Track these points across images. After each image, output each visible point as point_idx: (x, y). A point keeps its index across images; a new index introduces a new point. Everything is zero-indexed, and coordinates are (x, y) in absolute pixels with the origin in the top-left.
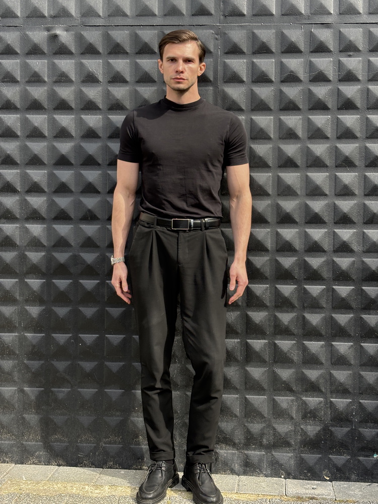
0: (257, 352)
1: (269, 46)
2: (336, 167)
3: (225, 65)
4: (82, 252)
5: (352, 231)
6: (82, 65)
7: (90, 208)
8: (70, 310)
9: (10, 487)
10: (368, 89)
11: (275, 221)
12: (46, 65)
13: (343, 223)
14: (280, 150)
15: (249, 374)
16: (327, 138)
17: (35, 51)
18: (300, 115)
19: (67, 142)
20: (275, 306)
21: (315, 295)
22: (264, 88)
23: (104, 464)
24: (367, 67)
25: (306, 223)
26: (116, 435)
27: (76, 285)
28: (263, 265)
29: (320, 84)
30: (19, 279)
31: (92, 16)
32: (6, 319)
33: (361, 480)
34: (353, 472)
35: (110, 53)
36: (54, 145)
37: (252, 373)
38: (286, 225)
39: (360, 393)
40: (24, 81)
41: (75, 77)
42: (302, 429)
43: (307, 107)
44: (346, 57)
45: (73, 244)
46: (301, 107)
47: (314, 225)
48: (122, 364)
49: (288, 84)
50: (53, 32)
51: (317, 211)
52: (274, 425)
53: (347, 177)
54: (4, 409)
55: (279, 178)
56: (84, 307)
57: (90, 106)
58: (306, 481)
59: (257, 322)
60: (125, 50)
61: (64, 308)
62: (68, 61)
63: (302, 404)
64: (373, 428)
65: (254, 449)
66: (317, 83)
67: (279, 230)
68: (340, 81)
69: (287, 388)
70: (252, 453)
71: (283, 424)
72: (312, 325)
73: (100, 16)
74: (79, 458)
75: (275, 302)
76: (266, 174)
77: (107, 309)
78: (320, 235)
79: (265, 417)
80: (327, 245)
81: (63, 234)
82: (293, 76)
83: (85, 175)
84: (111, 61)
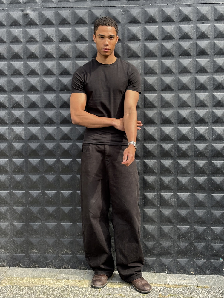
0: (150, 200)
1: (155, 18)
2: (196, 90)
3: (128, 30)
4: (46, 143)
5: (206, 128)
6: (43, 31)
7: (50, 116)
8: (39, 177)
9: (7, 281)
10: (214, 43)
11: (160, 123)
12: (22, 32)
13: (200, 123)
14: (162, 80)
15: (146, 212)
16: (190, 73)
17: (15, 24)
18: (174, 59)
19: (35, 78)
20: (161, 173)
21: (184, 166)
22: (152, 43)
23: (61, 266)
24: (213, 30)
25: (178, 123)
26: (68, 249)
27: (43, 162)
28: (153, 149)
29: (185, 40)
30: (9, 159)
31: (48, 2)
32: (2, 182)
33: (213, 273)
34: (208, 269)
35: (60, 24)
36: (27, 80)
37: (147, 212)
38: (166, 125)
39: (212, 223)
40: (9, 41)
41: (39, 39)
42: (177, 244)
43: (178, 54)
44: (201, 24)
45: (40, 138)
46: (174, 54)
47: (183, 124)
48: (71, 208)
49: (167, 40)
50: (25, 12)
51: (184, 116)
52: (161, 243)
53: (202, 96)
54: (2, 235)
55: (162, 96)
56: (48, 175)
57: (48, 56)
58: (180, 275)
59: (150, 182)
60: (68, 22)
61: (36, 176)
62: (35, 29)
63: (177, 230)
64: (219, 243)
65: (149, 257)
66: (184, 40)
67: (162, 128)
68: (197, 38)
69: (168, 221)
70: (148, 259)
71: (166, 241)
72: (183, 183)
73: (53, 2)
74: (47, 263)
75: (161, 171)
76: (154, 95)
77: (61, 176)
78: (187, 130)
79: (155, 238)
80: (191, 137)
81: (34, 132)
82: (169, 36)
83: (46, 97)
84: (60, 29)
